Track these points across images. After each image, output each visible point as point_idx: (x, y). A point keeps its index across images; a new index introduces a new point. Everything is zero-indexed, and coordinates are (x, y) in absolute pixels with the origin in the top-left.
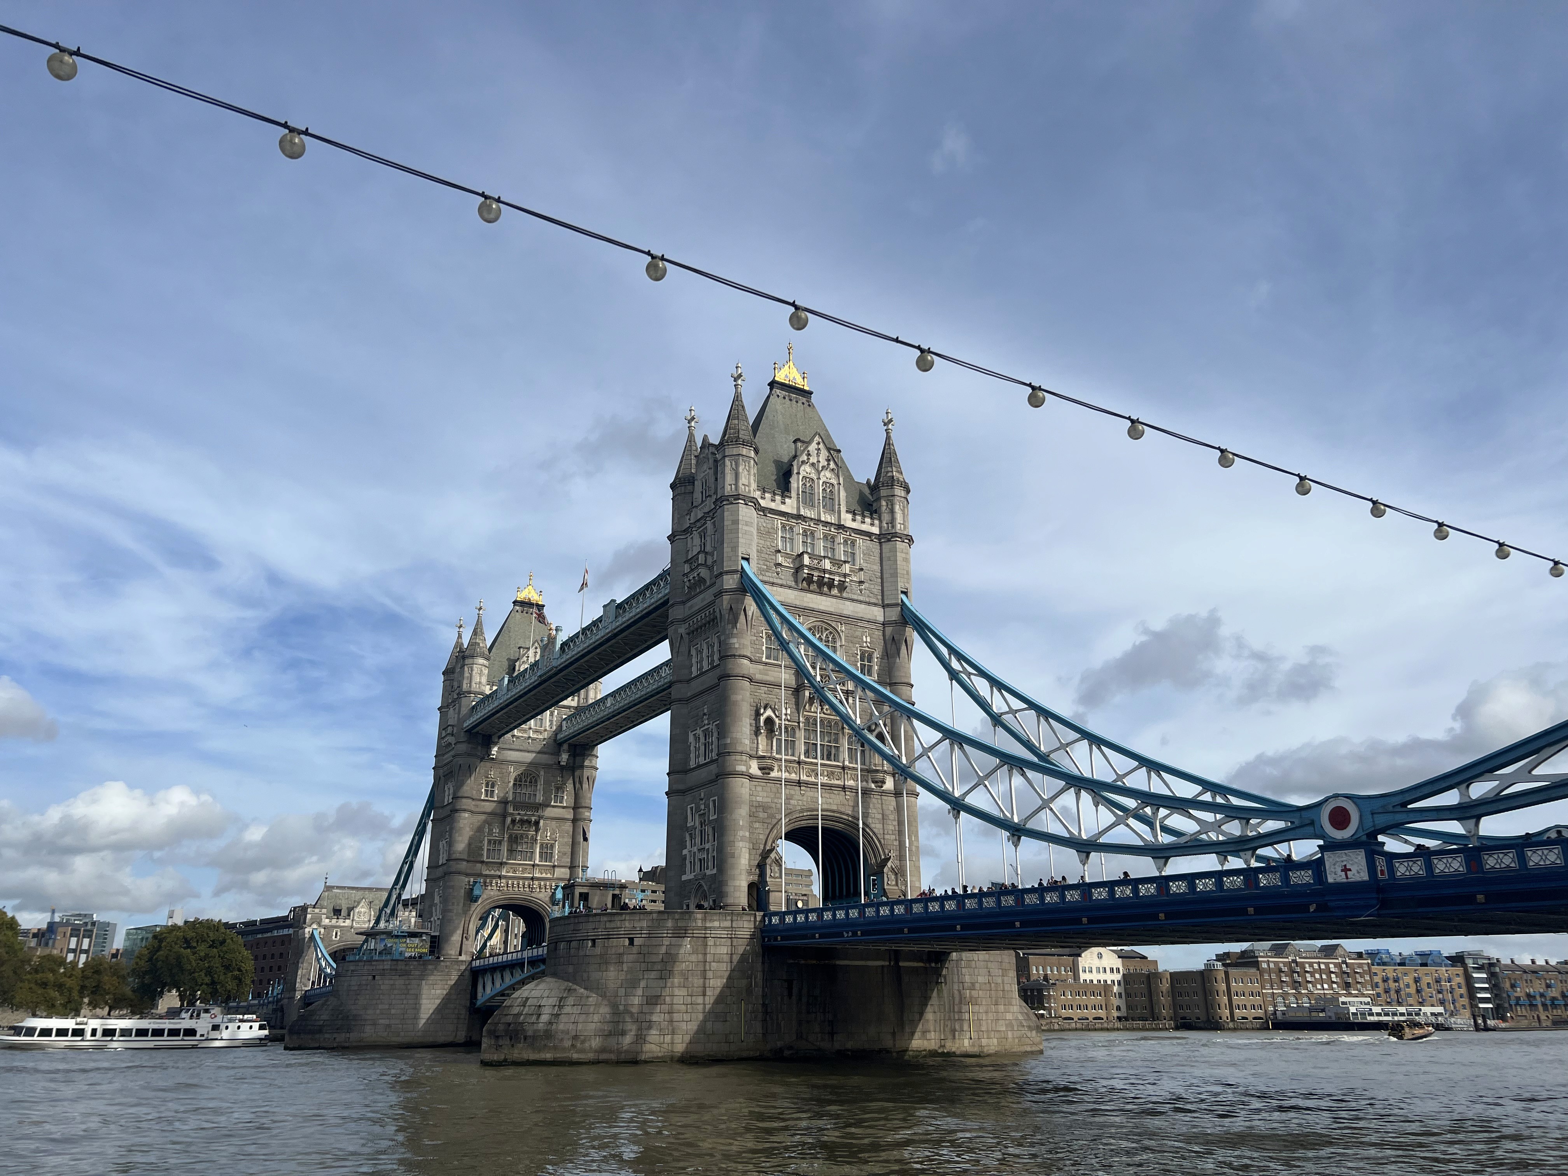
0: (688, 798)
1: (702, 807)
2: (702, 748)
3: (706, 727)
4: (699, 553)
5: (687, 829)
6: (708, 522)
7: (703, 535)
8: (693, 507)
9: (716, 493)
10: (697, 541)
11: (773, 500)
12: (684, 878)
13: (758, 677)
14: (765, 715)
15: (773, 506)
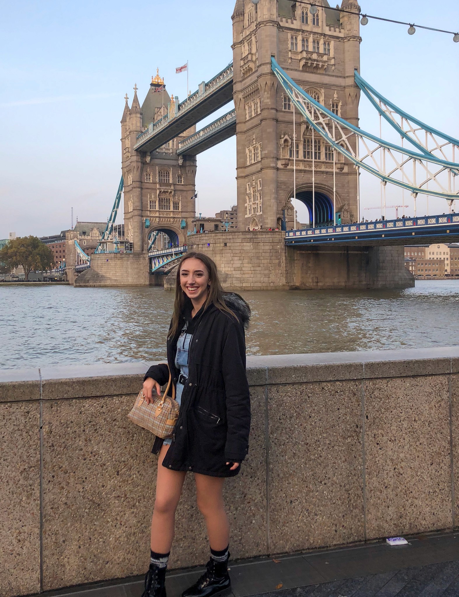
0: (247, 180)
1: (254, 184)
2: (253, 156)
3: (255, 145)
4: (248, 54)
5: (247, 194)
6: (253, 37)
7: (250, 44)
8: (244, 28)
9: (256, 20)
10: (247, 47)
11: (287, 22)
12: (246, 216)
13: (280, 119)
14: (284, 138)
15: (287, 25)
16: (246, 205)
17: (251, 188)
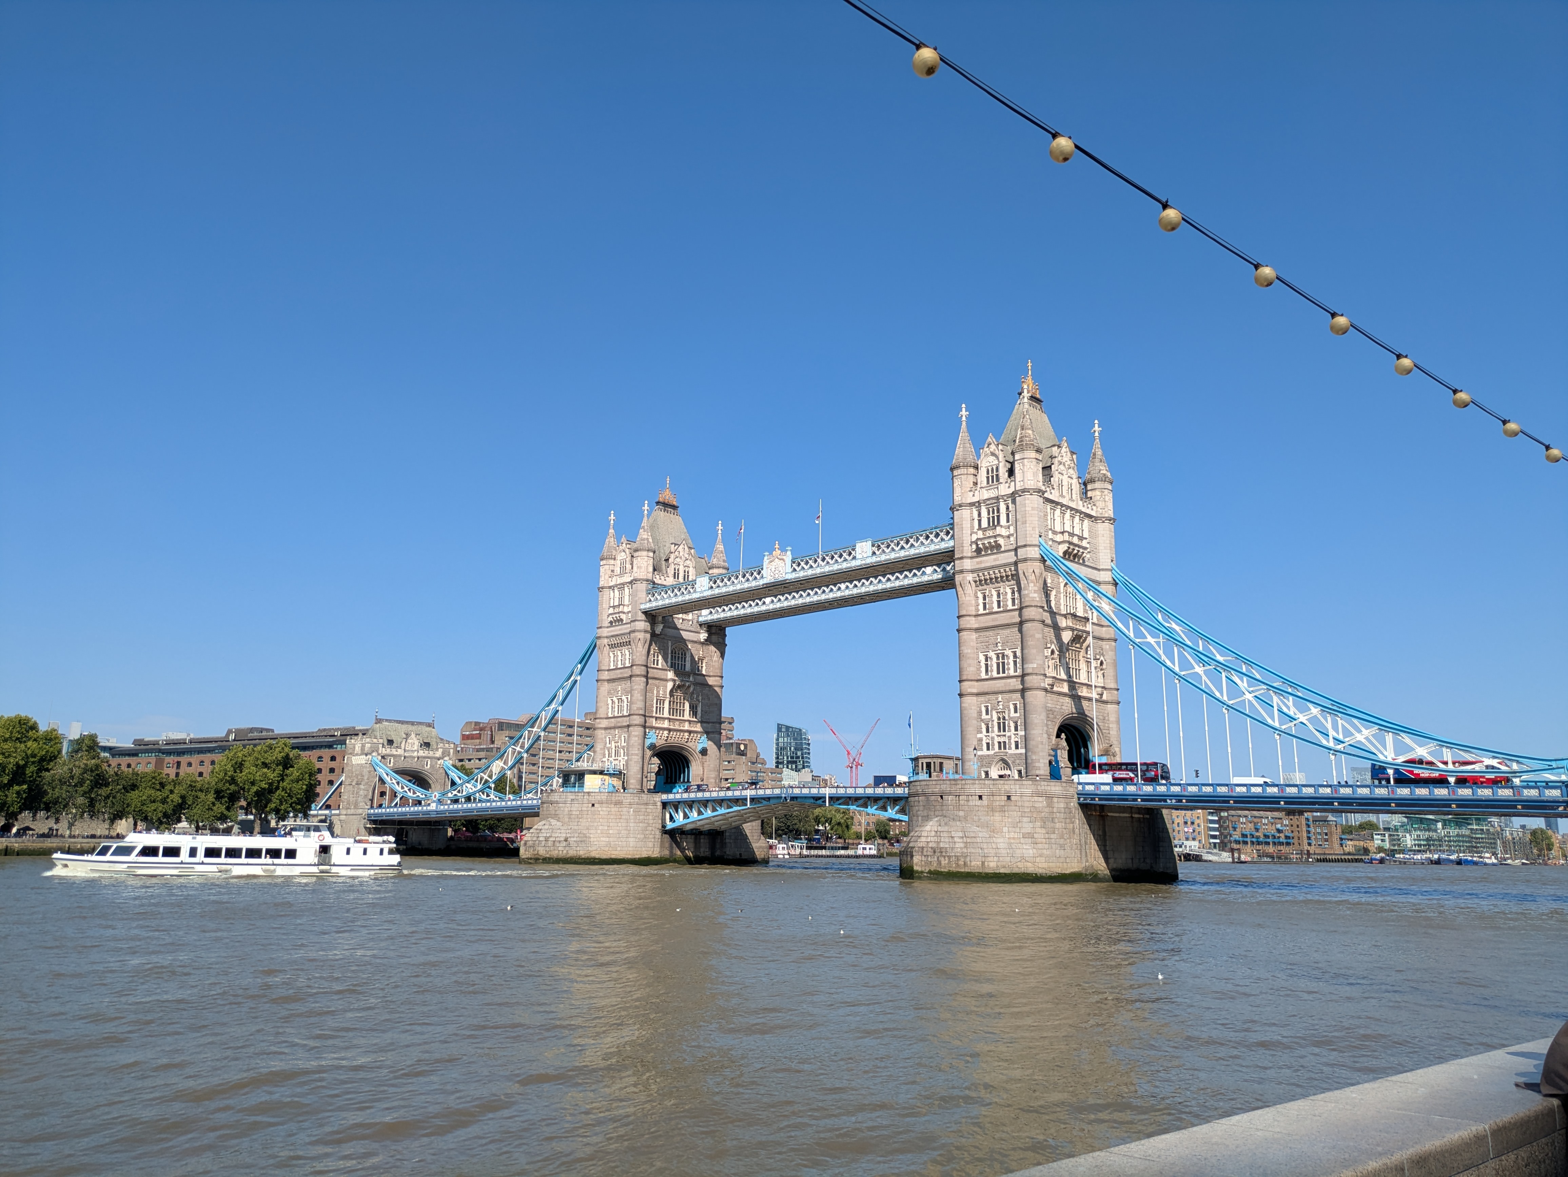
0: (982, 698)
1: (1001, 707)
2: (995, 666)
3: (1000, 652)
4: (994, 525)
5: (982, 720)
6: (1001, 503)
7: (992, 511)
8: (978, 487)
10: (985, 514)
11: (1046, 491)
12: (980, 753)
13: (1046, 621)
14: (1051, 649)
15: (1047, 495)
16: (979, 736)
17: (994, 713)
